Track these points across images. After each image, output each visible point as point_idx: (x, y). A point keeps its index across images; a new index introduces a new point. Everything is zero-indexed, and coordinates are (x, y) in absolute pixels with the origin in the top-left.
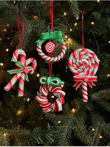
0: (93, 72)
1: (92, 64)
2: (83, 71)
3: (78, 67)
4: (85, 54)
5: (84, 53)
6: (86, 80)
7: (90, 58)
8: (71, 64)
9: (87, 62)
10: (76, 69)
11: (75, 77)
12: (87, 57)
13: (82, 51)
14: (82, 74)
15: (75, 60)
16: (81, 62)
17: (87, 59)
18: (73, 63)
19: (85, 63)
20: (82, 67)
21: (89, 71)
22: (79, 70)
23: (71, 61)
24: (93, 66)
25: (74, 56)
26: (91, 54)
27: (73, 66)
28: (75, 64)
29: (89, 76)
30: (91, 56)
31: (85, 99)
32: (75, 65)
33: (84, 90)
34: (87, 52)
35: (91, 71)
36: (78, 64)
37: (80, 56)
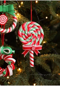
0: (39, 42)
1: (38, 35)
2: (31, 41)
3: (27, 38)
4: (33, 27)
5: (32, 25)
6: (33, 49)
7: (37, 30)
8: (21, 35)
9: (34, 33)
10: (25, 39)
11: (23, 46)
12: (34, 29)
13: (30, 24)
14: (29, 43)
15: (24, 32)
16: (29, 33)
17: (34, 31)
18: (22, 34)
19: (33, 35)
20: (30, 38)
21: (35, 41)
22: (27, 40)
24: (39, 37)
25: (23, 28)
26: (38, 26)
27: (22, 37)
28: (24, 35)
29: (35, 46)
30: (37, 28)
31: (32, 65)
32: (24, 36)
33: (31, 57)
34: (34, 25)
35: (37, 41)
36: (26, 35)
37: (29, 28)
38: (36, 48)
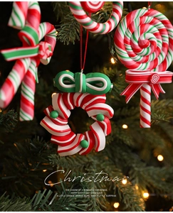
0: (164, 62)
4: (152, 23)
6: (154, 80)
12: (156, 30)
17: (155, 34)
18: (125, 41)
21: (156, 59)
23: (123, 37)
24: (166, 49)
25: (130, 27)
27: (126, 49)
28: (131, 43)
30: (162, 26)
32: (129, 47)
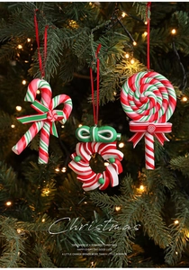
1: (164, 101)
2: (147, 114)
5: (150, 79)
7: (160, 89)
8: (126, 99)
9: (154, 96)
10: (134, 110)
13: (146, 76)
14: (144, 118)
15: (132, 93)
16: (143, 96)
19: (151, 99)
20: (145, 106)
22: (140, 111)
29: (157, 124)
33: (149, 148)
35: (161, 114)
36: (138, 100)
37: (142, 85)
38: (158, 128)
